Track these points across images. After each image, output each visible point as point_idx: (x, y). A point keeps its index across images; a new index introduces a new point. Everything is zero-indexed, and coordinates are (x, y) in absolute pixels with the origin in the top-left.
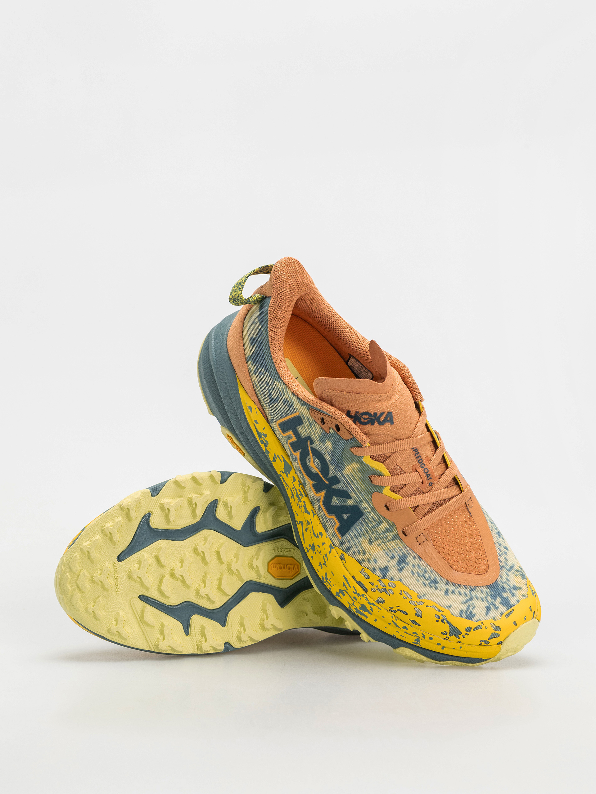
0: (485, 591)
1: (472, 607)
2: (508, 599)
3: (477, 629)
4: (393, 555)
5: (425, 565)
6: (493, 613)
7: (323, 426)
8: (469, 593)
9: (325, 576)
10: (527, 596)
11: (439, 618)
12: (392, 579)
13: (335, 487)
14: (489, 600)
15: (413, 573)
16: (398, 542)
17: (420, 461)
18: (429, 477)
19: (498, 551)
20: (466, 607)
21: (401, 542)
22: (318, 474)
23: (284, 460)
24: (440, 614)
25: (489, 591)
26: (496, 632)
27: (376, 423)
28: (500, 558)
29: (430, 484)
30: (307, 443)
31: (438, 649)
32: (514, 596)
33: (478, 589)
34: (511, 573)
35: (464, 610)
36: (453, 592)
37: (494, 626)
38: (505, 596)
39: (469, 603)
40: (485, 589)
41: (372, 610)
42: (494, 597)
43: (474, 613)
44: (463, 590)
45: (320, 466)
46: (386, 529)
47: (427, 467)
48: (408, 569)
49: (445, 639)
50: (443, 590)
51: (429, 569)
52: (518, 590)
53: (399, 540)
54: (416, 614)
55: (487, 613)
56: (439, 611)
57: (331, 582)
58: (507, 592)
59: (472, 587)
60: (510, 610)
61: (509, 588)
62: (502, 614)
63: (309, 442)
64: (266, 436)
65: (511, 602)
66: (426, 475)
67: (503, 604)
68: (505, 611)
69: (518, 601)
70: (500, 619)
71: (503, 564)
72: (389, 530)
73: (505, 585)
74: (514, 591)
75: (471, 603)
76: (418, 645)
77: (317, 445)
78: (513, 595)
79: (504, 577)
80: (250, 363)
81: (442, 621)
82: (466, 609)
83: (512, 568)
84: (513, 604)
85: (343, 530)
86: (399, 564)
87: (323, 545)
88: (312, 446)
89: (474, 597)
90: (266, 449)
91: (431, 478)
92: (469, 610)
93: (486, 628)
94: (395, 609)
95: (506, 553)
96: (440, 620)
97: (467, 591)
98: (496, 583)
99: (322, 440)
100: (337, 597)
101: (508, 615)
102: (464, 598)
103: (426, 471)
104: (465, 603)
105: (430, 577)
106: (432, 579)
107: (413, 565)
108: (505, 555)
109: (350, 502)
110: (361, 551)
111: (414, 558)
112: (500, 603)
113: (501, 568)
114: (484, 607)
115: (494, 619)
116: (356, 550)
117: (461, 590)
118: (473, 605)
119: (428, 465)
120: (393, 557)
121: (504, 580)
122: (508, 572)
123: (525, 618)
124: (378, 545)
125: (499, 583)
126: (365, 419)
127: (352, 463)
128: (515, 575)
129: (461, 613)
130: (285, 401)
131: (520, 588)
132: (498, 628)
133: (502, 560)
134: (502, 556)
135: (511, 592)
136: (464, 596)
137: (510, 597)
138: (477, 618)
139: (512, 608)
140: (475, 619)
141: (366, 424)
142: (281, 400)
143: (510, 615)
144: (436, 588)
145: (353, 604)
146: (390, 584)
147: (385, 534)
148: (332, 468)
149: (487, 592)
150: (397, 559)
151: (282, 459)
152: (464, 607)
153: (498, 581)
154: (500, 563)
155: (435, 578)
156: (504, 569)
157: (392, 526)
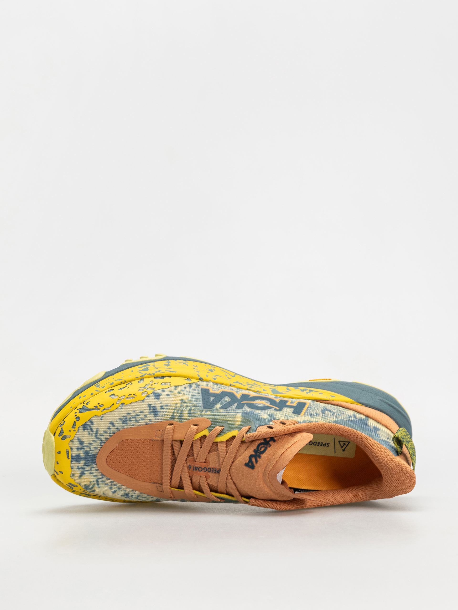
0: (95, 450)
1: (90, 432)
2: (79, 462)
3: (74, 424)
4: (163, 408)
5: (141, 423)
6: (76, 444)
7: (279, 421)
8: (101, 438)
9: (187, 363)
10: (72, 477)
11: (100, 406)
12: (148, 396)
13: (236, 404)
14: (87, 448)
15: (141, 412)
16: (168, 417)
17: (209, 470)
18: (195, 469)
19: (115, 483)
20: (93, 429)
21: (167, 419)
22: (254, 401)
23: (282, 393)
24: (102, 408)
25: (93, 453)
26: (63, 435)
27: (253, 453)
28: (110, 480)
29: (190, 467)
30: (278, 407)
31: (82, 395)
32: (77, 468)
33: (99, 447)
34: (95, 479)
35: (92, 425)
36: (109, 428)
37: (67, 437)
38: (82, 461)
39: (95, 433)
40: (96, 452)
41: (141, 373)
42: (86, 453)
43: (85, 430)
44: (106, 436)
45: (257, 405)
46: (183, 415)
47: (203, 472)
48: (147, 411)
49: (84, 402)
50: (115, 422)
51: (136, 424)
52: (80, 474)
53: (169, 419)
54: (114, 394)
55: (79, 439)
56: (104, 409)
57: (180, 364)
58: (84, 465)
59: (104, 443)
60: (70, 457)
61: (85, 469)
62: (71, 449)
63: (278, 408)
64: (307, 393)
65: (75, 463)
66: (198, 467)
67: (77, 455)
68: (72, 452)
69: (72, 468)
70: (69, 445)
71: (104, 479)
72: (181, 417)
73: (89, 468)
74: (81, 471)
75: (93, 434)
76: (95, 385)
77: (271, 411)
78: (79, 468)
79: (95, 472)
80: (363, 417)
81: (96, 406)
82: (92, 427)
83: (98, 483)
84: (72, 463)
85: (205, 392)
86: (154, 408)
87: (207, 375)
88: (273, 409)
89: (96, 440)
90: (300, 389)
91: (193, 470)
92: (90, 429)
93: (70, 431)
94: (129, 386)
95: (111, 488)
96: (98, 405)
97: (103, 438)
98: (94, 462)
99: (271, 415)
100: (167, 361)
101: (68, 453)
102: (100, 432)
103: (200, 469)
104: (96, 430)
105: (131, 420)
106: (128, 421)
107: (146, 416)
108: (110, 486)
109: (218, 406)
110: (181, 392)
111: (150, 420)
112: (79, 454)
113: (103, 475)
114: (84, 441)
115: (72, 441)
116: (186, 390)
117: (107, 435)
118: (91, 434)
119: (203, 473)
120: (162, 407)
121: (93, 470)
122: (97, 478)
123: (58, 463)
124: (177, 404)
125: (93, 465)
126: (262, 448)
127: (241, 422)
128: (91, 481)
129: (92, 423)
130: (317, 415)
131: (80, 477)
132: (64, 438)
133: (107, 480)
134: (111, 483)
135: (81, 468)
136: (101, 433)
137: (78, 464)
138: (81, 430)
139: (70, 459)
140: (81, 428)
141: (258, 446)
142: (321, 414)
143: (67, 454)
144: (120, 419)
145: (154, 366)
146: (147, 393)
147: (180, 412)
148: (249, 410)
149: (93, 451)
150: (158, 409)
151: (284, 392)
152: (94, 427)
153: (94, 465)
154: (106, 477)
155: (127, 424)
156: (100, 476)
157: (182, 420)
